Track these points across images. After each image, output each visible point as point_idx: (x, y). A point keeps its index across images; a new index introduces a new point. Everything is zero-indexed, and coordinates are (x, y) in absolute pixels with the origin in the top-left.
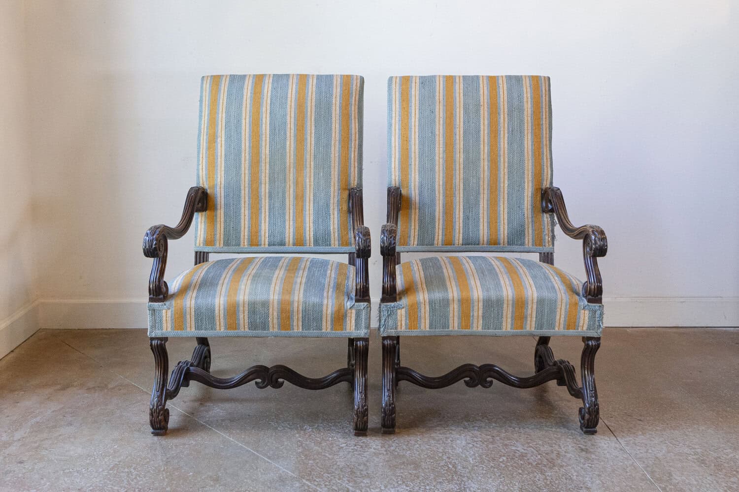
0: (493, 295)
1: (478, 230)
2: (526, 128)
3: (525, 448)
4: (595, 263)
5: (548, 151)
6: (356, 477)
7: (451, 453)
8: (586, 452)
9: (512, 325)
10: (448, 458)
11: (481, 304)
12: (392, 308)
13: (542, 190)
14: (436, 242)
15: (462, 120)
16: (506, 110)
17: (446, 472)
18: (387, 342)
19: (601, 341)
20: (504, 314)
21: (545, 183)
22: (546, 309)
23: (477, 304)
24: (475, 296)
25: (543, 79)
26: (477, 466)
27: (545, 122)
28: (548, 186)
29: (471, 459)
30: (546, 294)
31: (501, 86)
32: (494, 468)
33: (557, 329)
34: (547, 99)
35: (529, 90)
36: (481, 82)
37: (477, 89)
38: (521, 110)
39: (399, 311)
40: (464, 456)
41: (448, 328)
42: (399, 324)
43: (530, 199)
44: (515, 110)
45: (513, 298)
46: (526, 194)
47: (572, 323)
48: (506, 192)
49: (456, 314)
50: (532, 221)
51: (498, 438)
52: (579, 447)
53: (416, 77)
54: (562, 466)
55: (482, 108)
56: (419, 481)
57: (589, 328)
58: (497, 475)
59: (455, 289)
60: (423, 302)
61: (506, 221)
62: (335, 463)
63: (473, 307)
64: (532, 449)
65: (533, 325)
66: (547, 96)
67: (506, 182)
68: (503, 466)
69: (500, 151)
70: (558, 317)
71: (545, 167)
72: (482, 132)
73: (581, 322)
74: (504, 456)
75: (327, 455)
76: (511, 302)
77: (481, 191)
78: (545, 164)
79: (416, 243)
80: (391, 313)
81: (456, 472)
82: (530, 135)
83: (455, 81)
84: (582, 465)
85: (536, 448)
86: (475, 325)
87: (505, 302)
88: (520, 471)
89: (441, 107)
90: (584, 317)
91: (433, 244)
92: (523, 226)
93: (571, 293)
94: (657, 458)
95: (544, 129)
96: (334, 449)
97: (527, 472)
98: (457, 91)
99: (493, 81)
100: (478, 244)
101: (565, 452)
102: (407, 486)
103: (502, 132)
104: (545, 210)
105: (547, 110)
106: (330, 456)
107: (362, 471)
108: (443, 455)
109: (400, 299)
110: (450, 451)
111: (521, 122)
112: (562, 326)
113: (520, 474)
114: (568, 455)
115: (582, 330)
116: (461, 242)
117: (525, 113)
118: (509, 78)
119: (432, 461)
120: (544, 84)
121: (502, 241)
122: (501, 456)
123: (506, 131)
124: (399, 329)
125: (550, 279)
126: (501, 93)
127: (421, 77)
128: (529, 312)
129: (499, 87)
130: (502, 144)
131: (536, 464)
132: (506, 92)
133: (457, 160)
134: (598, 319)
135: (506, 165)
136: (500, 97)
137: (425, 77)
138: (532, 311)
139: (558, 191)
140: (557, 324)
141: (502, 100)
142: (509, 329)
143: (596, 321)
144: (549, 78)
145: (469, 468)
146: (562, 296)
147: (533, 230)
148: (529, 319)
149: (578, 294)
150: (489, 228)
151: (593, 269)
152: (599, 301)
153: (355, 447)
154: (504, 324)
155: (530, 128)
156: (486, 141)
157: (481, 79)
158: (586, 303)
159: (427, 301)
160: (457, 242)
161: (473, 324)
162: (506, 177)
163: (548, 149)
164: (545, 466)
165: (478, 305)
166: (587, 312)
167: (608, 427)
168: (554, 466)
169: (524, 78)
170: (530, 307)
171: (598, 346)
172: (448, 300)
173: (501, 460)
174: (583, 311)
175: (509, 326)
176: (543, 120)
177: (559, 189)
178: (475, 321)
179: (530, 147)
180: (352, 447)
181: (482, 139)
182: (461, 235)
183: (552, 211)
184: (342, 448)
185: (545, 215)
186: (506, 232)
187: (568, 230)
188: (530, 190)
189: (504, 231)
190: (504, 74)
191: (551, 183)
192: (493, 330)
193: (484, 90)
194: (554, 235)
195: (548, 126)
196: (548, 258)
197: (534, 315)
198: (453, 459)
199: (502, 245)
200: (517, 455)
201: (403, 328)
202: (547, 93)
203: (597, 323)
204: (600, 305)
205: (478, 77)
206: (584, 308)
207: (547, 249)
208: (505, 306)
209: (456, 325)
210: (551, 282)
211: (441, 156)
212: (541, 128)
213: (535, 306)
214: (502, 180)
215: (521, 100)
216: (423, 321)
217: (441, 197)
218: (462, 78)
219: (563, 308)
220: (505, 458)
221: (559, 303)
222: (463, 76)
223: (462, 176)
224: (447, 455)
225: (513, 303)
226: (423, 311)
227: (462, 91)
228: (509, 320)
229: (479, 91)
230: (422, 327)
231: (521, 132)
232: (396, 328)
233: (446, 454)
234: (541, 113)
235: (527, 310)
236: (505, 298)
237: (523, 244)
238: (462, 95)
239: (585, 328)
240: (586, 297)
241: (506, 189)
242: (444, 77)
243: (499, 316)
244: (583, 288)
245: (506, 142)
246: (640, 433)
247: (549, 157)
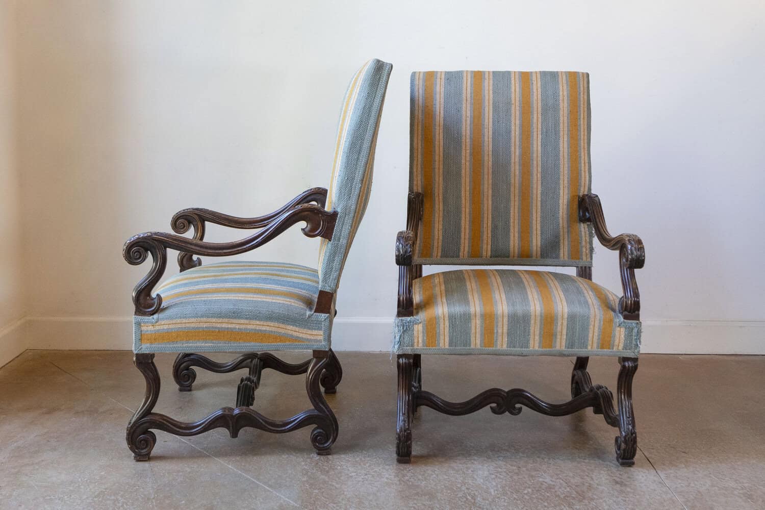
0: (519, 309)
1: (509, 241)
2: (561, 129)
3: (554, 480)
4: (633, 275)
5: (586, 155)
7: (471, 484)
8: (621, 485)
9: (540, 343)
10: (467, 489)
11: (506, 319)
12: (408, 322)
13: (579, 197)
14: (461, 254)
15: (491, 120)
16: (540, 109)
17: (463, 503)
18: (403, 360)
19: (639, 363)
20: (532, 331)
21: (582, 189)
22: (577, 325)
23: (501, 320)
24: (500, 312)
25: (580, 74)
26: (498, 498)
27: (583, 123)
28: (586, 193)
29: (492, 490)
30: (578, 309)
31: (535, 83)
32: (517, 500)
33: (589, 348)
34: (586, 97)
35: (565, 87)
36: (513, 79)
37: (508, 86)
38: (556, 108)
39: (416, 327)
40: (485, 487)
41: (470, 346)
42: (416, 341)
43: (565, 207)
44: (550, 109)
45: (541, 313)
46: (561, 201)
47: (606, 341)
48: (539, 199)
49: (478, 330)
50: (568, 232)
51: (524, 469)
52: (614, 480)
53: (441, 72)
54: (592, 499)
55: (513, 107)
57: (625, 348)
58: (520, 507)
59: (477, 302)
60: (443, 317)
61: (539, 232)
62: (342, 492)
63: (497, 322)
64: (562, 481)
65: (564, 344)
66: (586, 94)
67: (539, 187)
68: (527, 498)
69: (533, 153)
70: (591, 335)
71: (583, 172)
72: (513, 133)
73: (616, 342)
74: (529, 488)
75: (334, 484)
76: (538, 319)
77: (512, 197)
78: (583, 169)
79: (439, 254)
80: (407, 328)
81: (474, 504)
82: (566, 136)
83: (484, 77)
84: (615, 499)
85: (566, 480)
86: (499, 343)
87: (533, 317)
88: (546, 504)
89: (469, 106)
90: (620, 335)
91: (458, 256)
92: (557, 237)
93: (605, 308)
94: (699, 492)
95: (582, 130)
96: (342, 478)
97: (553, 505)
98: (487, 88)
99: (525, 77)
100: (508, 257)
101: (598, 485)
103: (535, 134)
104: (583, 220)
105: (586, 109)
106: (337, 486)
107: (371, 501)
108: (462, 486)
109: (417, 313)
110: (470, 481)
111: (556, 124)
112: (595, 345)
113: (545, 506)
114: (601, 488)
115: (618, 349)
116: (489, 254)
117: (561, 113)
118: (544, 74)
119: (449, 492)
120: (582, 83)
121: (534, 253)
122: (526, 487)
123: (540, 133)
124: (416, 347)
125: (583, 293)
126: (535, 90)
127: (447, 73)
128: (559, 329)
129: (533, 83)
130: (535, 146)
131: (564, 497)
132: (539, 90)
133: (486, 163)
134: (635, 338)
135: (540, 169)
136: (533, 95)
137: (451, 72)
138: (562, 328)
139: (596, 199)
140: (590, 342)
141: (535, 98)
142: (536, 348)
143: (633, 340)
144: (588, 75)
145: (490, 500)
146: (596, 312)
147: (568, 241)
148: (559, 337)
149: (614, 310)
150: (521, 238)
151: (629, 282)
152: (637, 317)
153: (366, 477)
154: (531, 342)
155: (566, 129)
156: (517, 143)
157: (513, 75)
158: (622, 319)
159: (447, 315)
160: (484, 254)
161: (496, 341)
162: (540, 182)
163: (586, 152)
164: (574, 498)
165: (503, 321)
166: (623, 330)
167: (648, 460)
168: (584, 498)
169: (560, 75)
170: (559, 324)
171: (636, 368)
172: (469, 314)
173: (526, 492)
174: (619, 329)
175: (537, 345)
176: (580, 121)
177: (597, 196)
178: (500, 338)
179: (566, 150)
180: (362, 477)
181: (513, 140)
182: (489, 247)
183: (589, 220)
184: (351, 477)
185: (582, 225)
186: (539, 244)
187: (606, 241)
188: (566, 197)
189: (536, 242)
190: (538, 70)
191: (590, 189)
192: (519, 349)
193: (516, 88)
194: (593, 247)
195: (586, 126)
196: (585, 273)
197: (564, 332)
198: (472, 491)
199: (534, 258)
200: (543, 487)
201: (421, 345)
202: (586, 91)
203: (634, 342)
204: (638, 321)
205: (509, 73)
206: (620, 325)
207: (583, 262)
208: (532, 322)
209: (478, 342)
210: (584, 296)
211: (468, 159)
212: (579, 128)
213: (565, 323)
214: (535, 186)
215: (556, 99)
216: (442, 337)
217: (468, 205)
218: (491, 74)
219: (597, 325)
220: (530, 490)
221: (592, 319)
222: (493, 72)
223: (490, 181)
224: (466, 485)
225: (541, 319)
226: (442, 325)
227: (491, 88)
228: (537, 338)
229: (510, 88)
230: (441, 345)
231: (557, 133)
232: (412, 345)
233: (465, 484)
234: (579, 113)
235: (557, 326)
236: (533, 314)
237: (558, 257)
238: (491, 92)
239: (620, 348)
240: (621, 313)
241: (539, 196)
242: (472, 72)
243: (526, 332)
244: (619, 304)
245: (539, 144)
246: (683, 466)
247: (587, 161)
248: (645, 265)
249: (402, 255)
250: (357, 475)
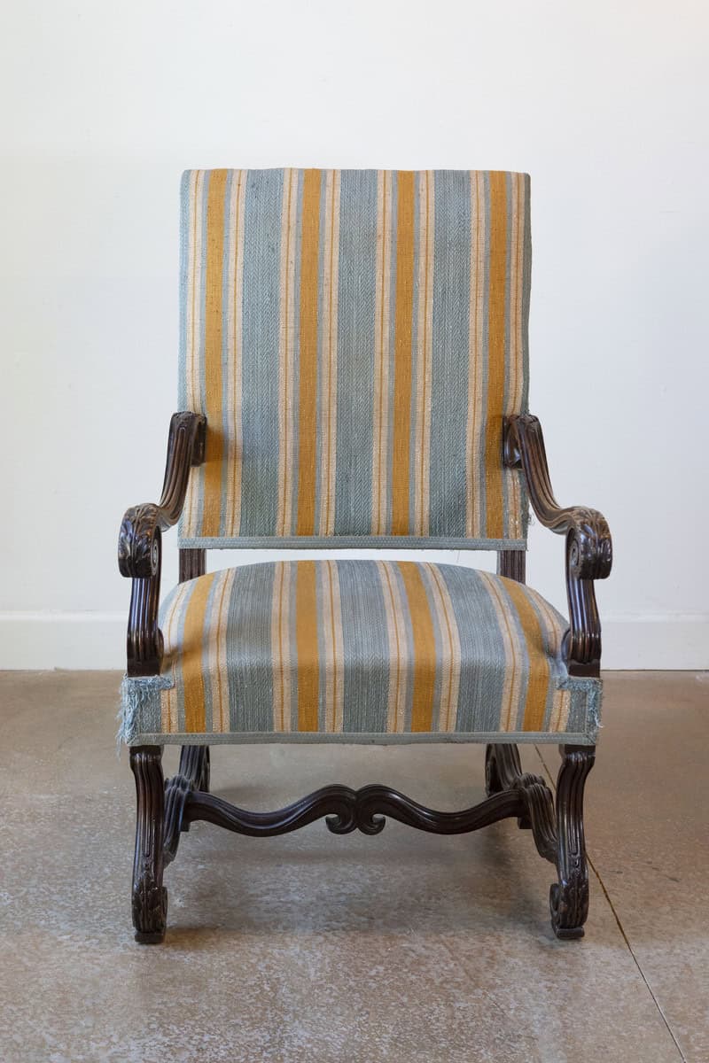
0: (367, 656)
1: (368, 504)
2: (473, 287)
3: (429, 945)
4: (590, 594)
5: (520, 337)
6: (68, 1013)
7: (278, 956)
8: (549, 954)
9: (406, 723)
10: (266, 968)
11: (340, 679)
12: (149, 686)
13: (504, 418)
14: (278, 529)
15: (336, 269)
16: (431, 248)
17: (253, 1000)
18: (141, 757)
19: (597, 754)
20: (391, 699)
21: (511, 403)
22: (480, 685)
23: (332, 680)
24: (329, 664)
25: (513, 177)
26: (321, 987)
27: (514, 274)
28: (517, 411)
29: (312, 970)
30: (481, 656)
31: (423, 194)
32: (354, 992)
33: (502, 729)
34: (522, 223)
35: (482, 203)
36: (380, 186)
37: (372, 201)
38: (463, 245)
39: (164, 695)
40: (300, 963)
41: (272, 729)
42: (165, 721)
43: (477, 438)
44: (451, 246)
45: (410, 666)
46: (469, 428)
47: (534, 717)
48: (428, 423)
49: (287, 699)
50: (482, 486)
51: (381, 921)
52: (539, 942)
53: (241, 171)
54: (492, 987)
55: (380, 243)
56: (193, 1023)
57: (570, 728)
58: (356, 1007)
59: (286, 645)
60: (217, 675)
61: (427, 486)
62: (36, 978)
63: (324, 685)
64: (443, 948)
65: (453, 723)
66: (522, 217)
67: (429, 402)
68: (374, 985)
69: (416, 335)
70: (505, 706)
71: (512, 371)
72: (378, 295)
73: (555, 716)
74: (381, 963)
75: (25, 960)
76: (404, 676)
77: (376, 421)
78: (512, 363)
79: (237, 530)
80: (146, 698)
81: (273, 1002)
82: (480, 301)
83: (325, 182)
84: (532, 985)
86: (327, 724)
87: (393, 674)
88: (405, 999)
89: (292, 239)
90: (561, 705)
91: (272, 533)
92: (461, 495)
93: (536, 652)
95: (513, 288)
97: (417, 1002)
98: (328, 203)
99: (406, 181)
100: (369, 533)
101: (508, 954)
102: (165, 1035)
103: (421, 296)
104: (508, 464)
105: (521, 247)
106: (29, 964)
107: (84, 997)
108: (259, 960)
109: (169, 667)
110: (275, 951)
111: (463, 277)
112: (513, 724)
113: (403, 1004)
114: (512, 961)
115: (557, 731)
116: (331, 529)
117: (473, 254)
118: (442, 176)
119: (233, 974)
120: (515, 191)
121: (417, 528)
122: (375, 963)
123: (430, 294)
124: (166, 733)
125: (496, 621)
126: (423, 209)
127: (252, 173)
128: (444, 695)
129: (419, 195)
130: (421, 320)
131: (442, 983)
132: (432, 208)
133: (325, 355)
134: (591, 709)
135: (429, 366)
136: (419, 218)
137: (259, 171)
138: (449, 692)
139: (534, 425)
140: (503, 719)
141: (423, 224)
142: (401, 732)
143: (587, 713)
144: (527, 178)
145: (304, 991)
146: (516, 661)
147: (482, 504)
148: (443, 709)
149: (551, 654)
150: (392, 499)
151: (584, 603)
152: (594, 670)
154: (390, 721)
155: (481, 286)
156: (387, 314)
157: (380, 178)
158: (566, 674)
159: (225, 673)
160: (322, 529)
161: (323, 720)
162: (429, 391)
163: (520, 331)
164: (458, 986)
165: (335, 681)
166: (567, 694)
168: (477, 986)
169: (474, 178)
170: (445, 685)
171: (590, 764)
172: (269, 670)
173: (373, 973)
174: (558, 693)
175: (401, 724)
176: (510, 270)
177: (537, 419)
178: (329, 714)
179: (481, 329)
180: (81, 943)
181: (378, 309)
182: (332, 515)
183: (518, 465)
184: (61, 943)
185: (509, 473)
186: (426, 509)
187: (549, 515)
188: (479, 420)
189: (421, 506)
190: (431, 168)
191: (525, 404)
192: (367, 733)
193: (385, 204)
194: (528, 514)
195: (520, 282)
196: (513, 565)
197: (455, 702)
198: (276, 971)
199: (417, 536)
200: (408, 961)
201: (175, 729)
202: (522, 210)
203: (588, 718)
204: (596, 679)
205: (373, 173)
206: (561, 686)
207: (511, 544)
208: (392, 682)
209: (287, 721)
210: (497, 628)
211: (291, 345)
212: (507, 286)
213: (456, 685)
214: (420, 399)
215: (464, 226)
216: (216, 714)
217: (290, 435)
218: (339, 176)
219: (517, 687)
220: (381, 968)
221: (507, 676)
222: (343, 171)
223: (334, 389)
224: (267, 960)
225: (409, 678)
226: (215, 693)
227: (337, 204)
228: (401, 712)
229: (375, 204)
230: (216, 726)
231: (463, 294)
232: (159, 730)
233: (265, 958)
234: (508, 254)
235: (440, 690)
236: (393, 668)
237: (461, 533)
238: (337, 212)
239: (562, 728)
240: (566, 661)
241: (427, 419)
242: (301, 171)
243: (380, 703)
244: (563, 643)
245: (430, 316)
247: (520, 349)
248: (612, 573)
249: (130, 558)
250: (71, 939)
